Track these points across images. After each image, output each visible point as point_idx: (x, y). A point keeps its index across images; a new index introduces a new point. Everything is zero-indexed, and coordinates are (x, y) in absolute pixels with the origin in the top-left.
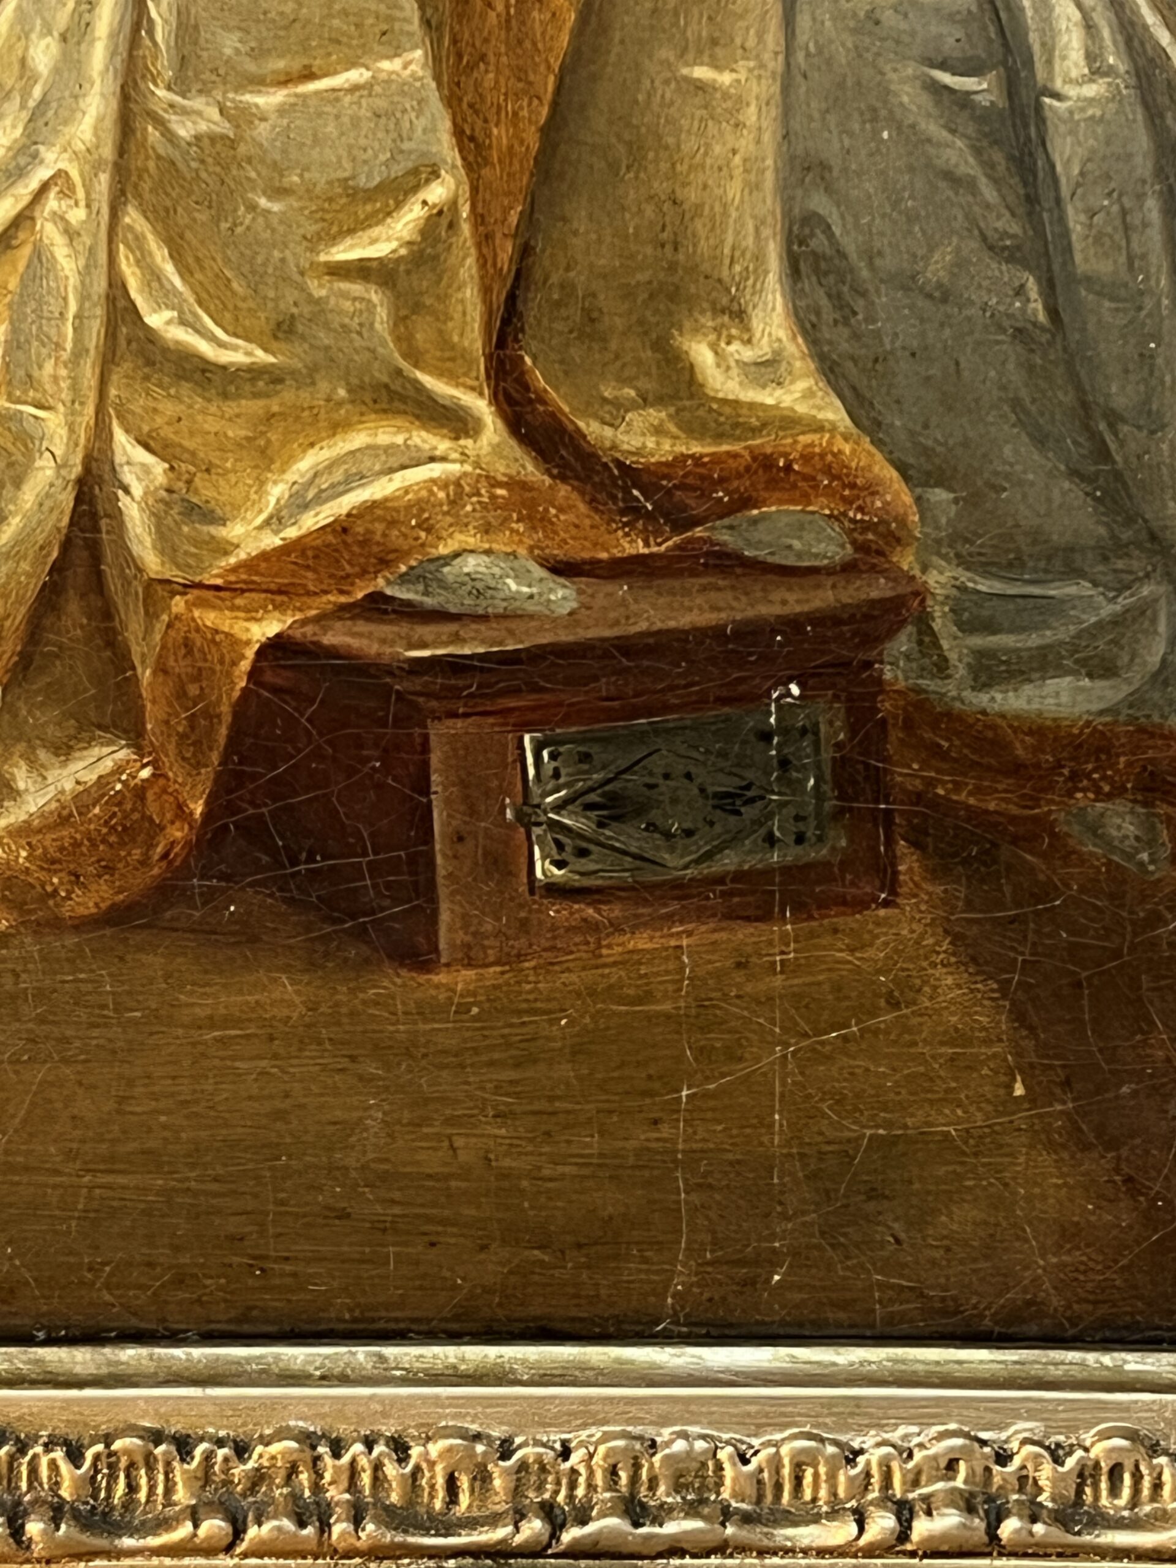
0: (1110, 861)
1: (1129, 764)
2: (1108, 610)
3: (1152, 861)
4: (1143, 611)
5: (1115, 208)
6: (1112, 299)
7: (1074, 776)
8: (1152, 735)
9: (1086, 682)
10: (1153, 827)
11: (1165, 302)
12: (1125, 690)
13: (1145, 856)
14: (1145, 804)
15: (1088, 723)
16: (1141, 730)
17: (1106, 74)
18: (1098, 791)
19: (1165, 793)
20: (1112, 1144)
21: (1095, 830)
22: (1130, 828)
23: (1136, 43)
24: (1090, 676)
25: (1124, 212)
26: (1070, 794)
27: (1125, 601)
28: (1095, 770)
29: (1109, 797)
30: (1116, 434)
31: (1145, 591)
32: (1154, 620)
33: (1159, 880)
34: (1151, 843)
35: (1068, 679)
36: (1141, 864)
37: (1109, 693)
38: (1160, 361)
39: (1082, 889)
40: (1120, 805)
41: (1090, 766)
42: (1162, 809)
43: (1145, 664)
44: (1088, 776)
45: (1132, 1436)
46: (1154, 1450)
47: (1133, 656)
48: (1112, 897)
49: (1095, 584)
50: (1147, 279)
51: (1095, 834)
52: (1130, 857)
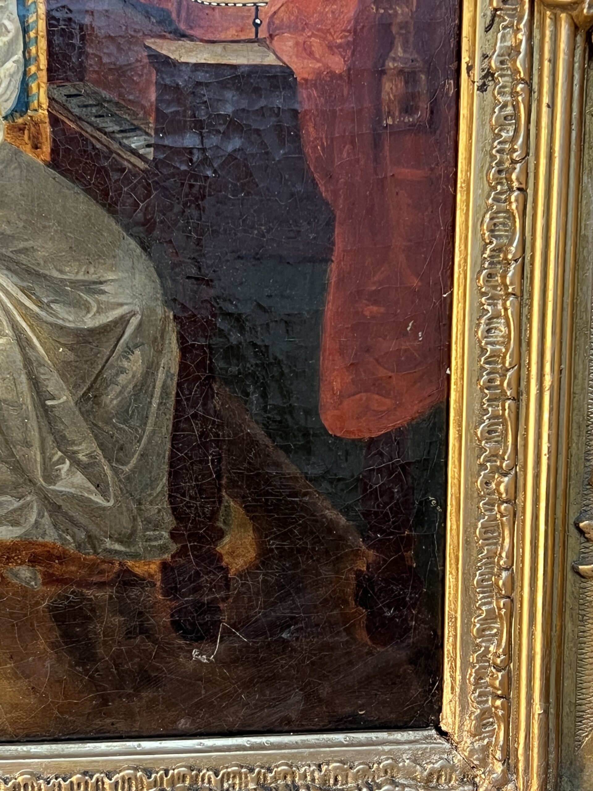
0: (22, 586)
1: (26, 554)
2: (16, 504)
3: (36, 585)
4: (28, 505)
5: (11, 378)
6: (12, 406)
7: (8, 558)
8: (33, 545)
9: (11, 528)
10: (35, 573)
11: (30, 407)
12: (24, 530)
13: (33, 583)
14: (33, 566)
15: (12, 541)
16: (30, 543)
17: (6, 336)
18: (17, 563)
19: (40, 563)
20: (27, 677)
21: (16, 575)
22: (28, 575)
23: (15, 327)
24: (12, 526)
25: (14, 379)
26: (7, 564)
27: (22, 502)
28: (15, 556)
29: (21, 564)
30: (16, 449)
31: (29, 498)
32: (32, 508)
33: (38, 591)
34: (35, 579)
35: (5, 527)
36: (32, 586)
37: (18, 531)
38: (29, 426)
39: (13, 595)
40: (24, 567)
41: (13, 555)
42: (38, 568)
43: (30, 521)
44: (13, 558)
45: (31, 774)
46: (39, 778)
47: (26, 519)
48: (23, 597)
49: (12, 496)
50: (23, 400)
51: (16, 576)
52: (28, 583)
